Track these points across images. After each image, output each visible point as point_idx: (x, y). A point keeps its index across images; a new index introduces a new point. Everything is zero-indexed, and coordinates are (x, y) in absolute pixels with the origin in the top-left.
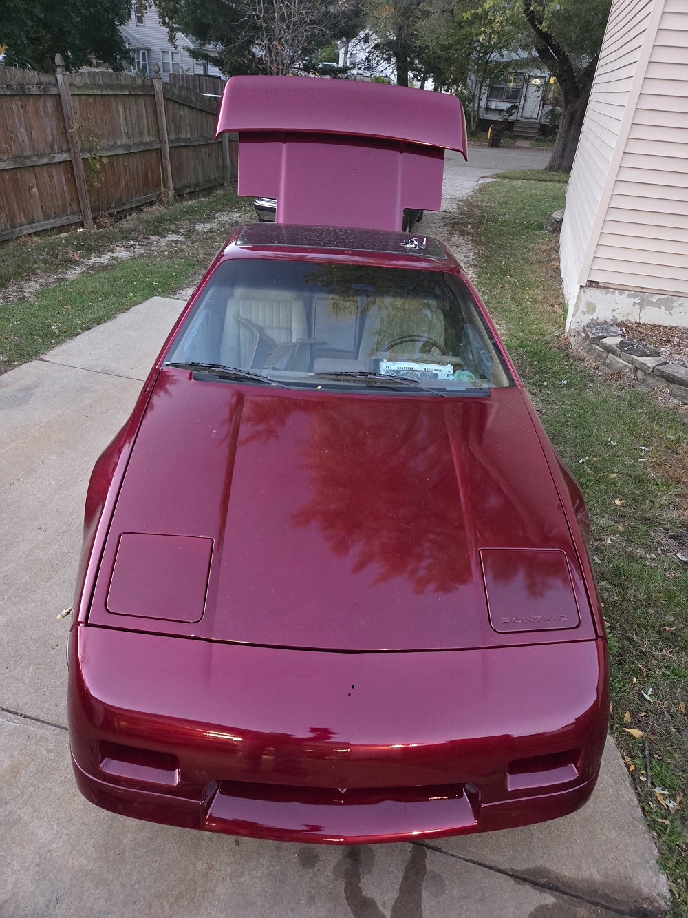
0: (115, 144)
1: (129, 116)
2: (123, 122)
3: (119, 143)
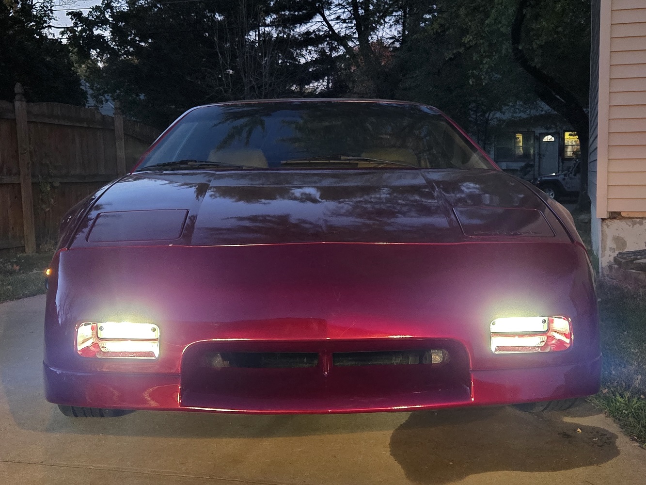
0: (68, 173)
3: (72, 172)
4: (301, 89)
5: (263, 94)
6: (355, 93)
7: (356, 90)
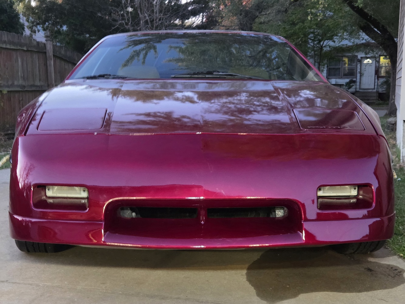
0: (13, 83)
1: (25, 65)
2: (20, 69)
3: (16, 83)
4: (183, 23)
5: (155, 26)
6: (223, 26)
7: (223, 24)
